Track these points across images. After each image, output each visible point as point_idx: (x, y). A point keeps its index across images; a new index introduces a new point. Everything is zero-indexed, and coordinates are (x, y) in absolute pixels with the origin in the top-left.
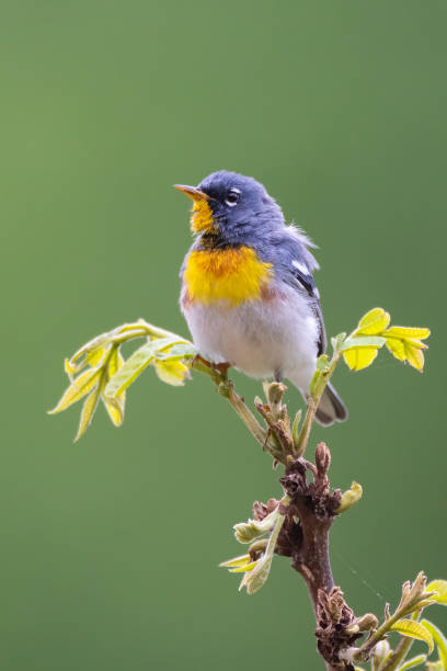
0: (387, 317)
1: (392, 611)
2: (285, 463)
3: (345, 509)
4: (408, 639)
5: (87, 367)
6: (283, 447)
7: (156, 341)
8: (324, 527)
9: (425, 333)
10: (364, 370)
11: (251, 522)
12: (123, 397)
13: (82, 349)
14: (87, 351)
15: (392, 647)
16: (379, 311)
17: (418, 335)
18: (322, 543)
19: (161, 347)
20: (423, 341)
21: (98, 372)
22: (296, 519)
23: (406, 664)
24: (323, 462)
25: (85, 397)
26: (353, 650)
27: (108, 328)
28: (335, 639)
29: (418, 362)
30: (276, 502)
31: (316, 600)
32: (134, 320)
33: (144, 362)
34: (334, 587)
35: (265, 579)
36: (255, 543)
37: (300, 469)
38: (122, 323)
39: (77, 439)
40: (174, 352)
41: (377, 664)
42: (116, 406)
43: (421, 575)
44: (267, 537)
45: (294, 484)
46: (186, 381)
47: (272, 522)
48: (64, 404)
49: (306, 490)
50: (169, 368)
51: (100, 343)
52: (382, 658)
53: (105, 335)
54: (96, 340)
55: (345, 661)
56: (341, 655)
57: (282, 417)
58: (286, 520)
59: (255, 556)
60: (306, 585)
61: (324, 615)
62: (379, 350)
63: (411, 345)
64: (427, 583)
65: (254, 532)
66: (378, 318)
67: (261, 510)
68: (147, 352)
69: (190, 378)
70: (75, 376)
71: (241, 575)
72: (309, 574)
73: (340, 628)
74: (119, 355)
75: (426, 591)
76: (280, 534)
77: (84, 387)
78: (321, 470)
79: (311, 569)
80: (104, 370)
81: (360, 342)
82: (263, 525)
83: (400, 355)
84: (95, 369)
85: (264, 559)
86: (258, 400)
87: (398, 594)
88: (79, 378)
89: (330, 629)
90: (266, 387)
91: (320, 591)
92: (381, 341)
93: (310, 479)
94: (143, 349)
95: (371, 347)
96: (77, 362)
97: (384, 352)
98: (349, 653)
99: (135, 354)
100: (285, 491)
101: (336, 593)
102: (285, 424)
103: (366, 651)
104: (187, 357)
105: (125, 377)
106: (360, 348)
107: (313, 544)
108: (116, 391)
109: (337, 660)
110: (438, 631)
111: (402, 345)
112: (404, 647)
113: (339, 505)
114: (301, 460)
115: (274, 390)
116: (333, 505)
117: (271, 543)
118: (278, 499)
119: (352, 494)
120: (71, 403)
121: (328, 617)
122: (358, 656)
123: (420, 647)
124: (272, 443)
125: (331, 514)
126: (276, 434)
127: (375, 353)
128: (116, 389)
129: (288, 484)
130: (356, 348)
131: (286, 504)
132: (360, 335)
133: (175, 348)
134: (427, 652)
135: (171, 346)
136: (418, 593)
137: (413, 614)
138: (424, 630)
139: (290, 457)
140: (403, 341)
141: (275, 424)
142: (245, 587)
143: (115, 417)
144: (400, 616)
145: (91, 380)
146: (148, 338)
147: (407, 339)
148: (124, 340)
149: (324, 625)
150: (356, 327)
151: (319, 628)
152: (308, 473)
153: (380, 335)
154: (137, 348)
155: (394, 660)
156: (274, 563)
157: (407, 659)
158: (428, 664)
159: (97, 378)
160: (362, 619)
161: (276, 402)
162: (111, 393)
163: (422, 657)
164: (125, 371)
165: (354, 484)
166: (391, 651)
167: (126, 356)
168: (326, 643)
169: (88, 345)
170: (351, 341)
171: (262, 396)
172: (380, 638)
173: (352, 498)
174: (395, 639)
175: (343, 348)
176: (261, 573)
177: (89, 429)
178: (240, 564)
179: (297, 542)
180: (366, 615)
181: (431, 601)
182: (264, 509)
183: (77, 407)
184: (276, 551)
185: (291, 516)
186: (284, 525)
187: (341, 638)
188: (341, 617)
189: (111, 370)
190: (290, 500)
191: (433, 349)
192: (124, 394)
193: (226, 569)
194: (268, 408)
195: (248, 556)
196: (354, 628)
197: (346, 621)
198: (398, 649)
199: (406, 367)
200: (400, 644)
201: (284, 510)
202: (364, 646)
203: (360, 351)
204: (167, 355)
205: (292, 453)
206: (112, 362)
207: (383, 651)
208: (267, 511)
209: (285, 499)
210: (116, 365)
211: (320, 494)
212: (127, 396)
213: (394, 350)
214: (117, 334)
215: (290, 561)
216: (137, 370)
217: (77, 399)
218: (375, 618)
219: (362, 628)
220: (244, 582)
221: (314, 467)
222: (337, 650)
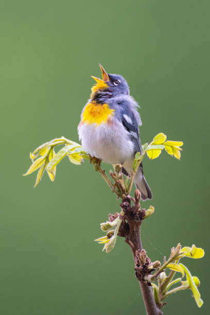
0: (165, 137)
1: (167, 259)
2: (122, 198)
3: (147, 217)
4: (173, 272)
5: (40, 156)
6: (120, 191)
7: (69, 146)
8: (138, 224)
9: (181, 144)
10: (156, 159)
11: (108, 222)
12: (55, 169)
13: (37, 149)
14: (40, 150)
15: (167, 275)
16: (162, 134)
17: (178, 145)
18: (137, 231)
19: (71, 148)
20: (180, 147)
21: (44, 159)
22: (127, 221)
23: (173, 282)
24: (138, 197)
25: (39, 168)
26: (150, 276)
27: (49, 140)
28: (143, 272)
29: (178, 156)
30: (118, 214)
31: (135, 255)
32: (60, 137)
33: (63, 155)
34: (143, 250)
35: (113, 246)
36: (109, 231)
37: (128, 200)
38: (54, 138)
39: (35, 186)
40: (76, 151)
41: (160, 282)
42: (52, 173)
43: (179, 245)
44: (114, 229)
45: (127, 207)
46: (82, 163)
47: (117, 222)
48: (29, 172)
49: (131, 209)
50: (75, 157)
51: (46, 146)
52: (163, 279)
53: (48, 143)
54: (43, 145)
55: (147, 281)
56: (145, 278)
57: (121, 178)
58: (122, 222)
59: (109, 237)
60: (131, 249)
61: (138, 261)
62: (162, 151)
63: (176, 148)
64: (182, 248)
65: (109, 227)
66: (161, 137)
67: (112, 218)
68: (65, 150)
69: (84, 162)
70: (35, 160)
71: (103, 245)
72: (132, 244)
73: (145, 267)
74: (54, 151)
75: (181, 251)
76: (120, 227)
77: (38, 165)
78: (137, 201)
79: (133, 242)
80: (47, 158)
81: (154, 147)
82: (112, 224)
83: (171, 153)
84: (43, 157)
85: (113, 238)
86: (111, 171)
87: (170, 252)
89: (141, 267)
90: (114, 166)
91: (137, 251)
92: (162, 147)
93: (133, 204)
94: (63, 149)
95: (159, 149)
96: (35, 154)
97: (164, 151)
98: (149, 277)
99: (60, 151)
100: (122, 209)
101: (143, 252)
102: (122, 182)
103: (156, 277)
104: (82, 153)
105: (55, 161)
107: (134, 231)
108: (51, 167)
109: (144, 280)
110: (186, 268)
111: (171, 149)
112: (172, 275)
113: (145, 215)
114: (129, 196)
115: (118, 167)
116: (142, 215)
117: (116, 231)
118: (119, 212)
119: (150, 211)
120: (33, 171)
121: (140, 263)
122: (152, 279)
123: (179, 275)
124: (116, 189)
125: (141, 219)
126: (118, 185)
127: (160, 152)
129: (123, 207)
130: (152, 150)
131: (122, 215)
132: (154, 144)
133: (76, 149)
134: (181, 277)
135: (75, 148)
136: (178, 252)
137: (176, 261)
138: (180, 268)
139: (124, 195)
140: (172, 147)
141: (118, 181)
142: (105, 250)
143: (52, 177)
144: (170, 262)
145: (42, 161)
146: (66, 144)
147: (174, 146)
148: (56, 145)
149: (138, 266)
150: (152, 141)
151: (136, 267)
152: (131, 202)
153: (162, 144)
154: (60, 149)
155: (167, 280)
156: (117, 239)
157: (173, 280)
158: (182, 282)
159: (44, 161)
160: (154, 263)
161: (118, 172)
162: (49, 168)
163: (179, 279)
164: (56, 158)
165: (151, 206)
166: (166, 277)
167: (56, 152)
168: (139, 273)
169: (40, 147)
170: (150, 147)
171: (113, 170)
172: (162, 271)
173: (150, 212)
174: (168, 271)
175: (146, 150)
176: (112, 244)
177: (40, 182)
178: (103, 240)
179: (127, 231)
180: (156, 261)
181: (183, 256)
182: (113, 217)
183: (35, 173)
184: (118, 235)
185: (125, 219)
186: (122, 224)
187: (145, 271)
188: (145, 262)
189: (50, 158)
190: (124, 213)
191: (184, 150)
192: (55, 167)
193: (97, 242)
194: (115, 175)
195: (106, 237)
196: (151, 267)
197: (148, 264)
198: (169, 276)
199: (173, 158)
200: (171, 273)
201: (121, 217)
202: (155, 274)
203: (154, 151)
204: (73, 152)
205: (125, 194)
206: (50, 154)
207: (163, 276)
208: (114, 218)
209: (122, 213)
210: (52, 155)
211: (137, 211)
212: (57, 168)
213: (168, 150)
214: (52, 143)
215: (124, 239)
216: (60, 158)
217: (35, 170)
218: (159, 263)
219: (154, 267)
220: (105, 247)
221: (134, 199)
222: (144, 276)
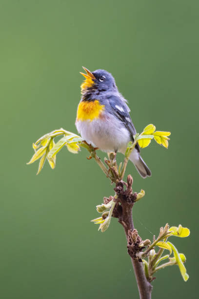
0: (155, 128)
1: (156, 238)
2: (116, 182)
3: (139, 199)
4: (162, 249)
5: (41, 146)
6: (115, 176)
7: (67, 136)
8: (130, 207)
9: (169, 134)
10: (146, 148)
11: (103, 205)
12: (55, 158)
13: (39, 140)
14: (41, 140)
15: (156, 252)
16: (151, 125)
17: (166, 134)
18: (130, 213)
19: (69, 138)
20: (168, 137)
21: (45, 149)
22: (120, 204)
23: (162, 258)
24: (130, 182)
25: (41, 158)
26: (141, 253)
27: (49, 132)
28: (135, 249)
29: (166, 145)
30: (112, 197)
31: (127, 234)
32: (59, 128)
33: (62, 144)
34: (134, 229)
35: (108, 226)
36: (104, 213)
37: (121, 185)
38: (54, 130)
39: (38, 173)
40: (74, 141)
41: (150, 258)
42: (52, 161)
43: (167, 225)
44: (109, 210)
45: (120, 190)
46: (79, 151)
47: (111, 205)
48: (32, 160)
49: (124, 193)
50: (72, 147)
51: (46, 137)
52: (152, 256)
53: (48, 134)
54: (44, 136)
55: (138, 257)
56: (137, 255)
57: (114, 165)
58: (116, 204)
59: (104, 218)
60: (124, 228)
61: (130, 240)
62: (151, 140)
63: (164, 138)
64: (169, 228)
65: (104, 209)
66: (151, 128)
67: (107, 200)
68: (64, 140)
69: (80, 151)
70: (37, 150)
71: (99, 225)
72: (125, 224)
73: (136, 245)
74: (53, 142)
75: (169, 231)
76: (114, 209)
77: (40, 154)
78: (129, 185)
79: (125, 223)
80: (48, 148)
81: (144, 137)
82: (107, 206)
83: (159, 142)
84: (44, 147)
85: (108, 219)
86: (106, 159)
87: (158, 232)
88: (39, 150)
89: (132, 245)
90: (109, 154)
91: (129, 231)
92: (152, 137)
93: (125, 188)
94: (62, 140)
95: (149, 139)
96: (38, 144)
97: (153, 141)
98: (140, 254)
99: (60, 141)
100: (116, 193)
101: (135, 231)
102: (115, 168)
103: (146, 253)
104: (79, 142)
105: (55, 150)
106: (144, 139)
107: (126, 213)
108: (52, 155)
109: (135, 257)
110: (173, 246)
111: (160, 138)
112: (161, 252)
113: (136, 198)
114: (122, 181)
115: (112, 155)
116: (134, 198)
117: (110, 213)
118: (113, 196)
119: (141, 194)
120: (36, 160)
121: (132, 241)
122: (143, 255)
123: (167, 252)
124: (110, 175)
125: (133, 202)
126: (113, 171)
127: (149, 142)
128: (52, 154)
129: (117, 190)
130: (143, 139)
131: (116, 198)
132: (144, 134)
133: (74, 139)
134: (169, 254)
136: (166, 232)
137: (164, 239)
138: (168, 246)
139: (117, 180)
140: (160, 137)
141: (112, 168)
142: (100, 229)
143: (52, 165)
144: (159, 240)
145: (43, 151)
146: (64, 135)
147: (162, 136)
148: (55, 136)
149: (130, 244)
150: (143, 131)
151: (128, 245)
152: (124, 186)
153: (152, 134)
154: (60, 139)
155: (157, 257)
156: (112, 220)
157: (162, 257)
158: (170, 258)
159: (45, 151)
160: (145, 241)
161: (112, 159)
162: (50, 156)
163: (167, 256)
164: (56, 148)
165: (142, 190)
166: (156, 254)
167: (56, 143)
168: (131, 250)
169: (42, 138)
170: (141, 137)
171: (107, 157)
172: (152, 248)
173: (141, 196)
174: (157, 249)
175: (137, 139)
176: (107, 224)
177: (42, 170)
178: (99, 221)
179: (120, 212)
180: (147, 240)
181: (171, 235)
182: (108, 200)
183: (38, 162)
184: (112, 216)
185: (118, 202)
186: (115, 206)
187: (137, 249)
188: (137, 241)
189: (50, 147)
190: (117, 196)
191: (171, 140)
192: (55, 156)
193: (93, 222)
194: (109, 161)
195: (102, 218)
196: (142, 245)
197: (139, 242)
198: (158, 253)
199: (161, 147)
200: (159, 251)
201: (115, 200)
202: (145, 252)
203: (144, 141)
204: (71, 142)
205: (118, 179)
206: (51, 145)
207: (153, 253)
208: (109, 201)
209: (116, 196)
210: (52, 146)
211: (129, 194)
212: (56, 156)
213: (157, 140)
214: (52, 134)
215: (117, 219)
216: (60, 147)
217: (37, 159)
218: (149, 241)
219: (145, 245)
220: (100, 227)
221: (127, 184)
222: (135, 253)
